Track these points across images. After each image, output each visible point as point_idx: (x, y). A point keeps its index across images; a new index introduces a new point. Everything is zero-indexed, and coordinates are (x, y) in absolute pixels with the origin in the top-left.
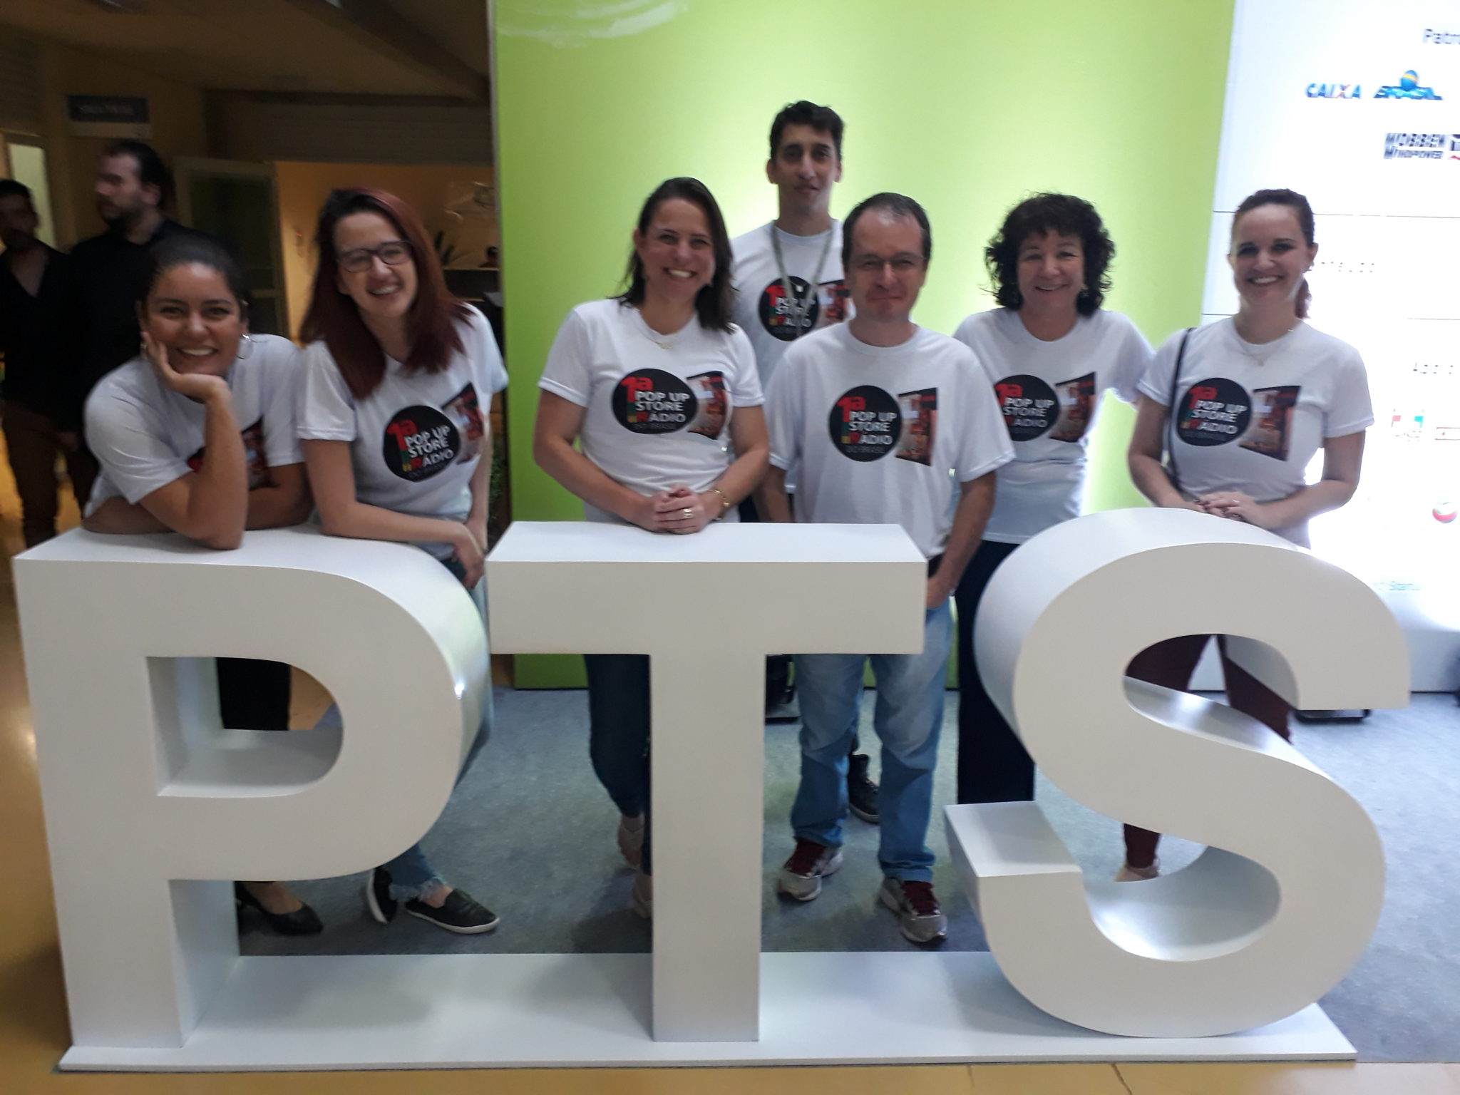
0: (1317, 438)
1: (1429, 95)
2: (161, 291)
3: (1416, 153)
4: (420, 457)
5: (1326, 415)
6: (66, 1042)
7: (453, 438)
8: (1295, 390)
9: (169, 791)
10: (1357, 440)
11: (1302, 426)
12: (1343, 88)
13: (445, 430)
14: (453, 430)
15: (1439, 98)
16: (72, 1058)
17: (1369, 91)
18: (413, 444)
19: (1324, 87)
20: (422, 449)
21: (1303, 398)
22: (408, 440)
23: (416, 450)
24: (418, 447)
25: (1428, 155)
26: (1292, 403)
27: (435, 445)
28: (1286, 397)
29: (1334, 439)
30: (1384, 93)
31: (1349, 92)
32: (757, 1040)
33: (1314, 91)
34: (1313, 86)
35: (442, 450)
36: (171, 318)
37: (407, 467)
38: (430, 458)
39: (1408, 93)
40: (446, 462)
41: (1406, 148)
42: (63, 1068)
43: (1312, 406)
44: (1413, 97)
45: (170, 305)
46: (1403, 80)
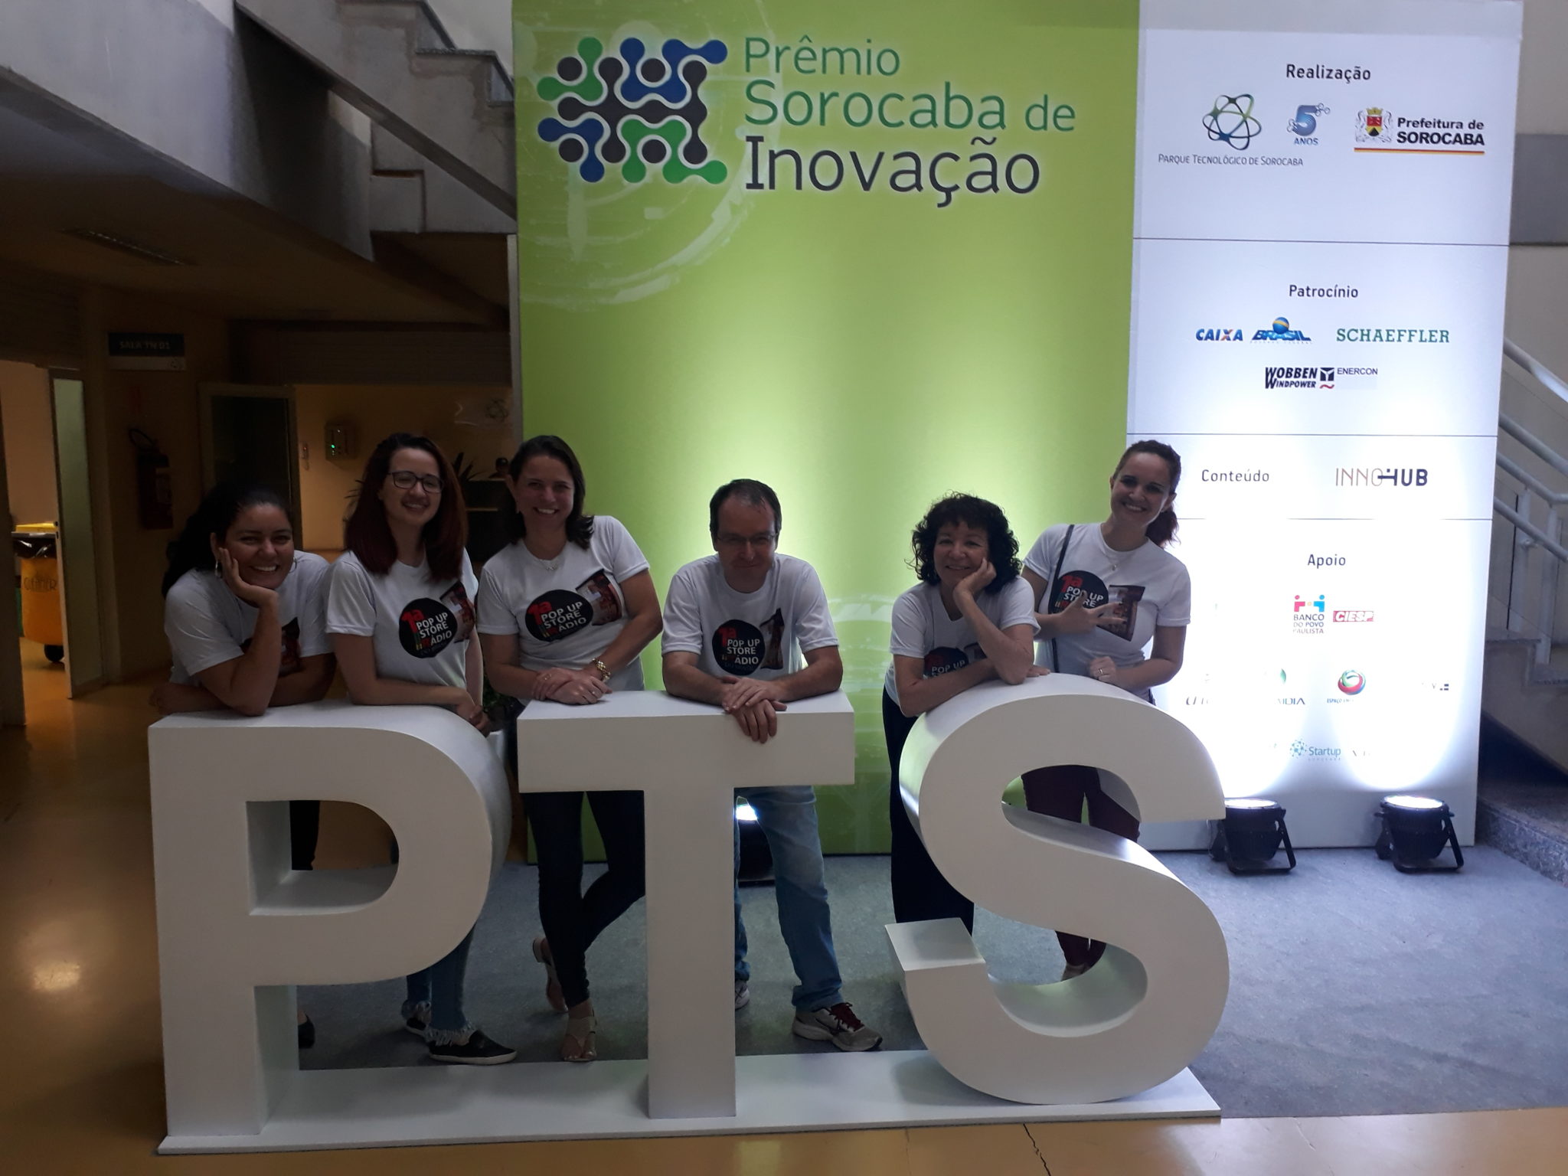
0: (1152, 629)
1: (1298, 336)
2: (242, 524)
3: (1293, 383)
4: (429, 638)
5: (1158, 609)
6: (164, 1133)
7: (451, 620)
8: (1141, 590)
9: (256, 912)
10: (1180, 632)
11: (1143, 619)
12: (1227, 332)
13: (445, 615)
14: (451, 616)
15: (1308, 339)
16: (168, 1143)
17: (1248, 334)
18: (422, 628)
19: (1211, 332)
20: (429, 631)
21: (1145, 596)
22: (419, 625)
23: (425, 632)
24: (427, 630)
25: (1303, 384)
26: (1139, 598)
27: (439, 627)
28: (1133, 594)
29: (1164, 627)
30: (1261, 336)
31: (1232, 336)
32: (735, 1116)
33: (1202, 335)
34: (1203, 331)
35: (444, 631)
36: (248, 544)
37: (419, 647)
38: (436, 639)
39: (1280, 335)
40: (447, 641)
41: (1284, 379)
42: (160, 1152)
43: (1149, 603)
44: (1285, 339)
45: (247, 535)
46: (1274, 326)
